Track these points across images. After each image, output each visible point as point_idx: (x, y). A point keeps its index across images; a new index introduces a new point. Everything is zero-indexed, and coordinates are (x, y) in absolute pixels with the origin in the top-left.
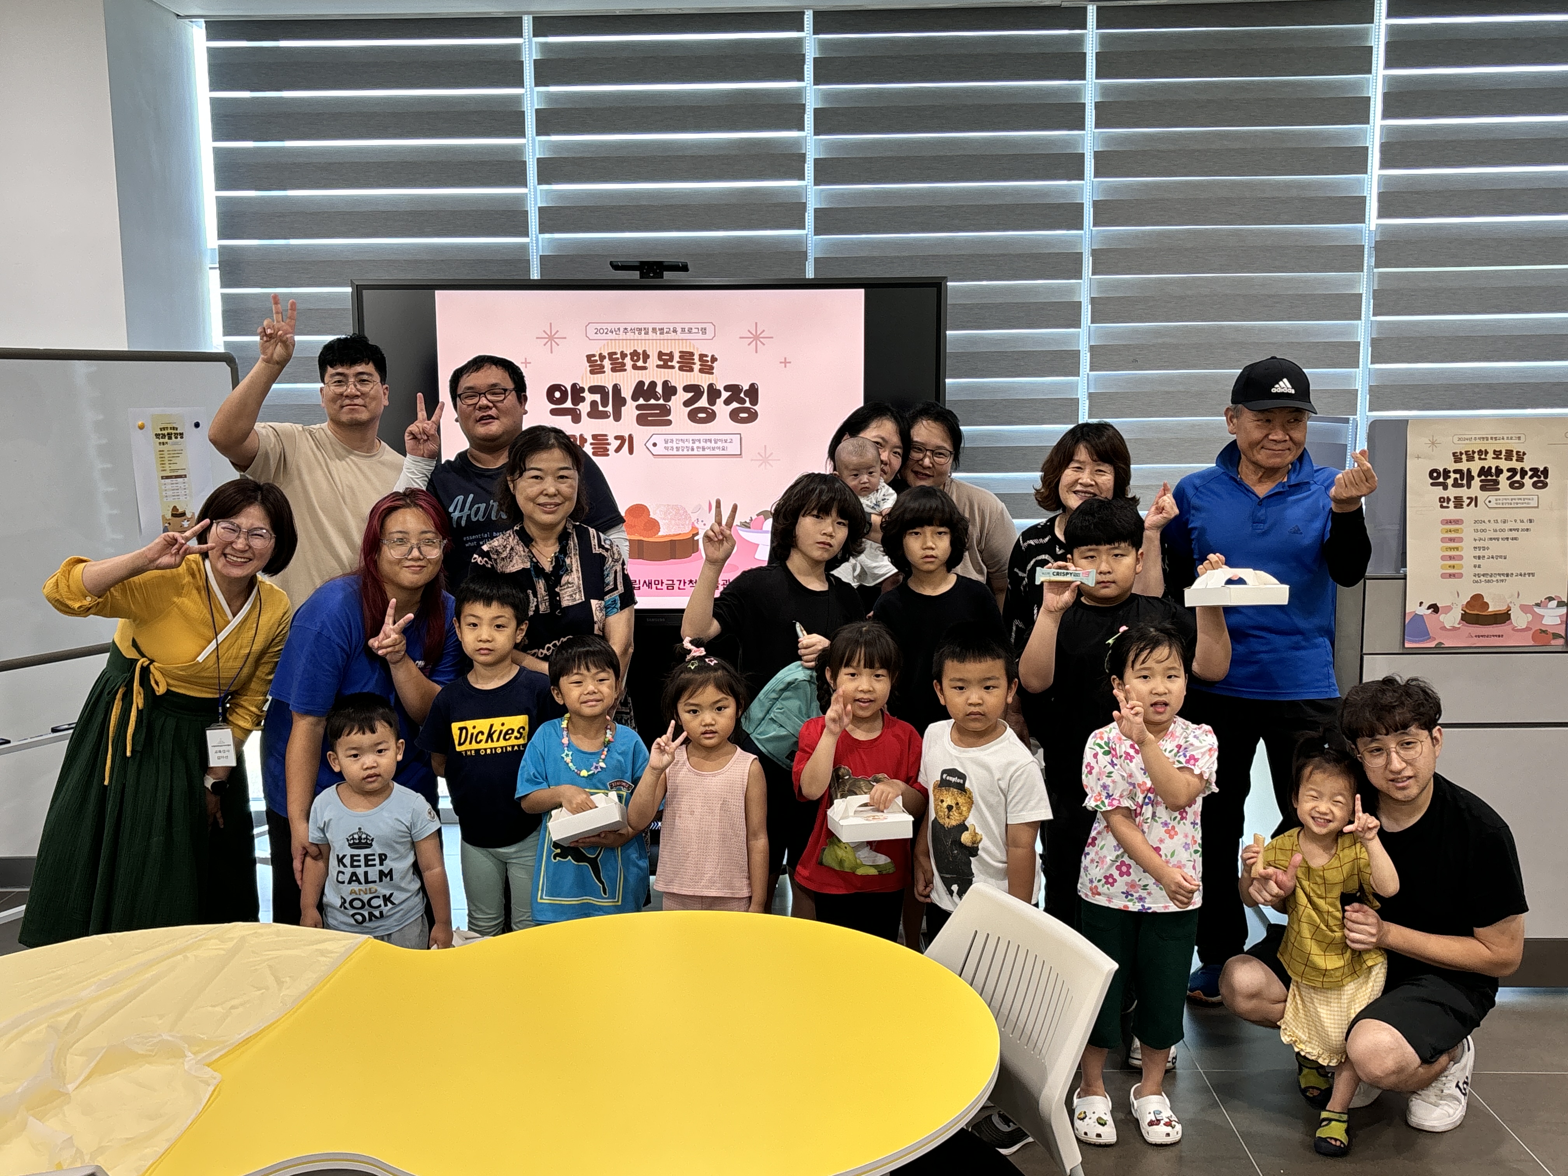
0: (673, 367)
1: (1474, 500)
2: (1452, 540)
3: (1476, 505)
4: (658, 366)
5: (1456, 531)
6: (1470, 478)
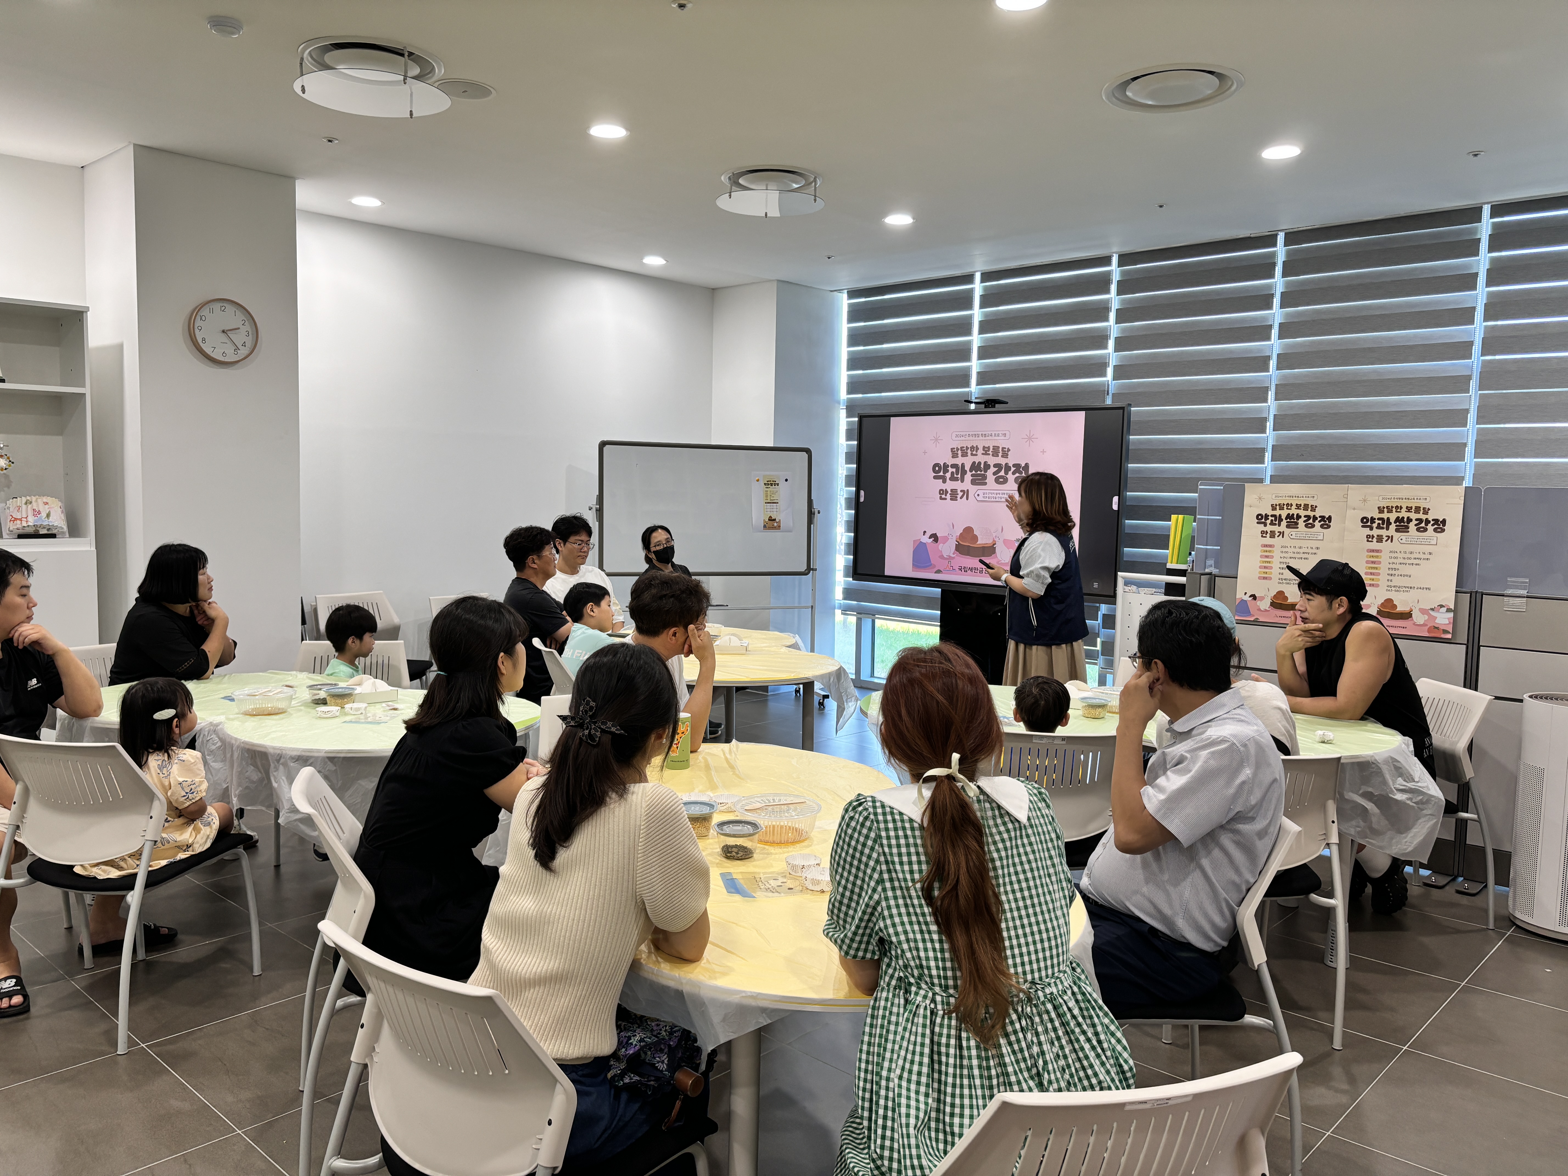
0: (989, 454)
1: (1282, 534)
2: (1267, 557)
3: (1283, 537)
4: (983, 454)
5: (1270, 551)
6: (1281, 520)
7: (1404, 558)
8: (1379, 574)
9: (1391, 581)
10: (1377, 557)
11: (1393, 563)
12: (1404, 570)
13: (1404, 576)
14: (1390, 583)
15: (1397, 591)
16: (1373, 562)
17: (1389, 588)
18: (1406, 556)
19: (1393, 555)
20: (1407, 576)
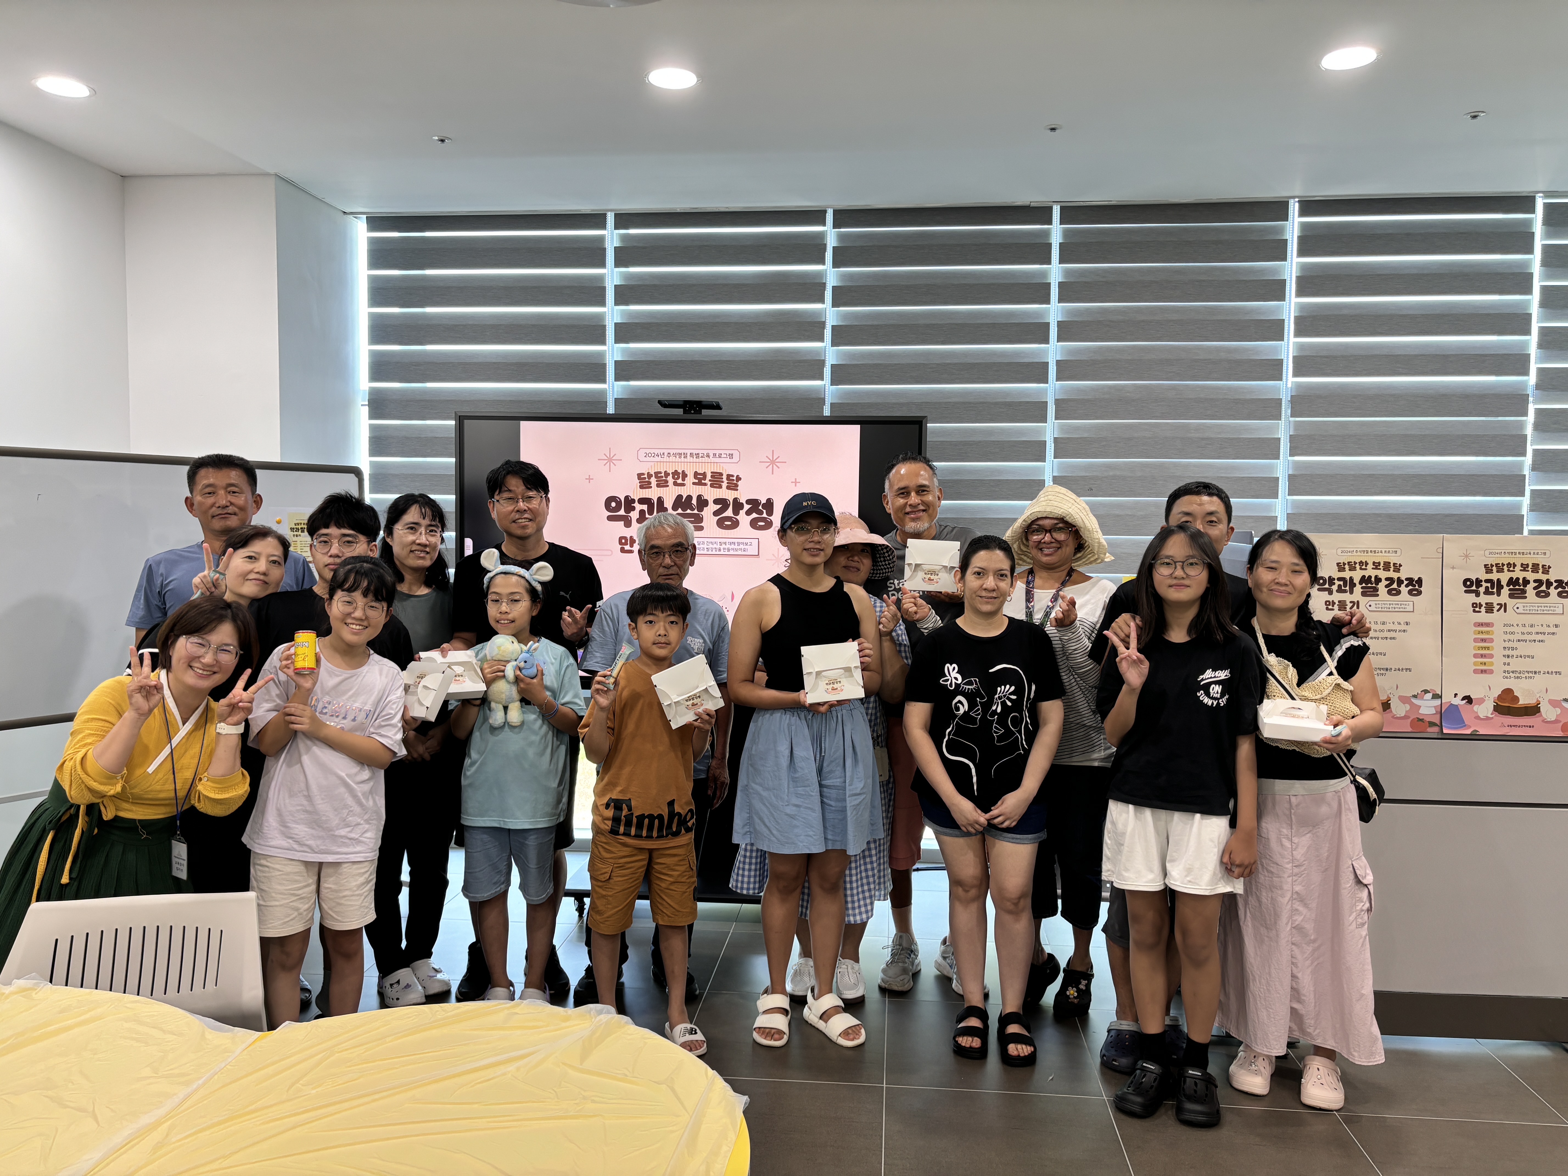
7: (1523, 633)
8: (1491, 656)
9: (1509, 664)
10: (1488, 633)
11: (1509, 640)
12: (1523, 649)
13: (1525, 657)
14: (1507, 668)
15: (1518, 677)
16: (1483, 640)
17: (1506, 675)
18: (1525, 630)
19: (1508, 629)
20: (1529, 657)
